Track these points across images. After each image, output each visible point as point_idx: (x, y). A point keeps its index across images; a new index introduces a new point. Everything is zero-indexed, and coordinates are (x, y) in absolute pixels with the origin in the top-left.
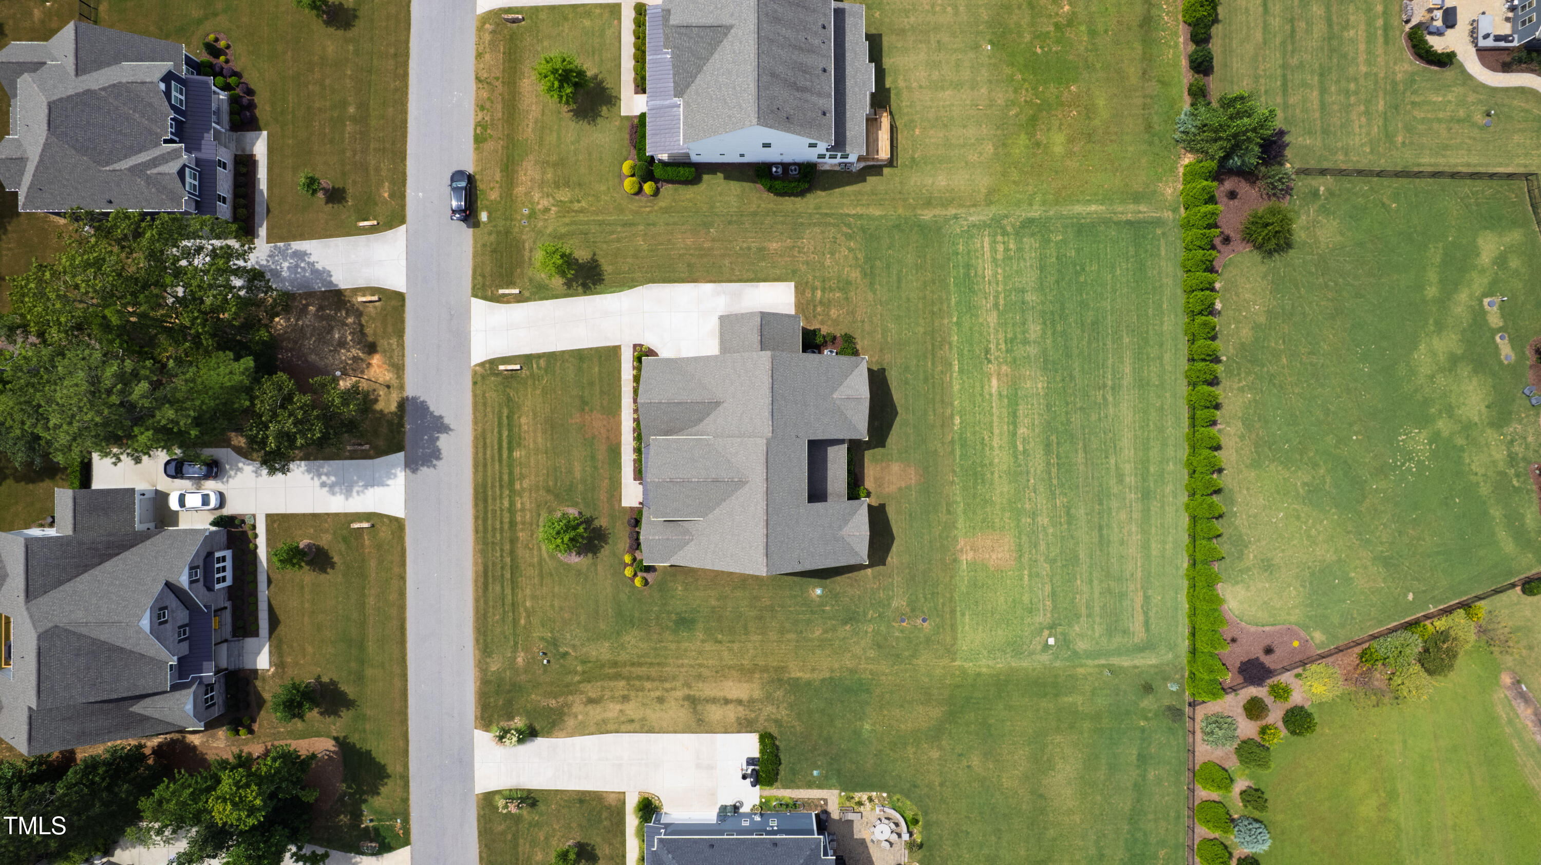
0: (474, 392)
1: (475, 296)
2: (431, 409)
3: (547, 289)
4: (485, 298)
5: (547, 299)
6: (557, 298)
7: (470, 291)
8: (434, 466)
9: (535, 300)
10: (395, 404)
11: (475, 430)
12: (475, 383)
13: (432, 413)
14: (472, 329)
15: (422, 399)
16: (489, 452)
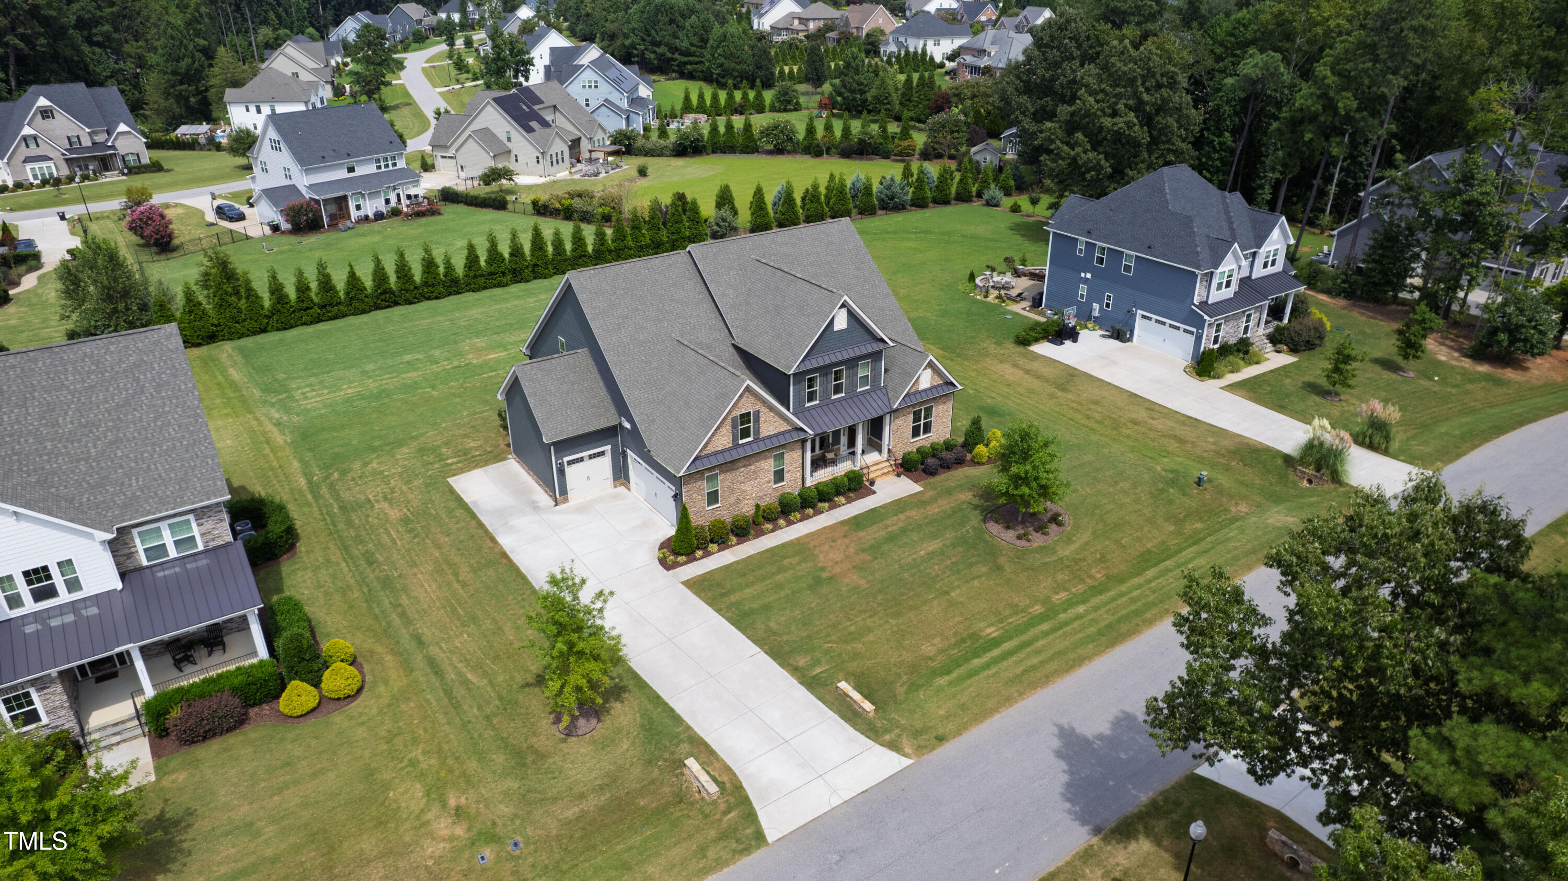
0: (958, 733)
1: (759, 837)
2: (1065, 778)
3: (651, 721)
4: (751, 816)
5: (672, 710)
6: (658, 697)
7: (757, 855)
9: (689, 728)
10: (1133, 846)
11: (1021, 694)
12: (941, 739)
13: (1071, 773)
14: (835, 802)
15: (1067, 805)
16: (1035, 661)
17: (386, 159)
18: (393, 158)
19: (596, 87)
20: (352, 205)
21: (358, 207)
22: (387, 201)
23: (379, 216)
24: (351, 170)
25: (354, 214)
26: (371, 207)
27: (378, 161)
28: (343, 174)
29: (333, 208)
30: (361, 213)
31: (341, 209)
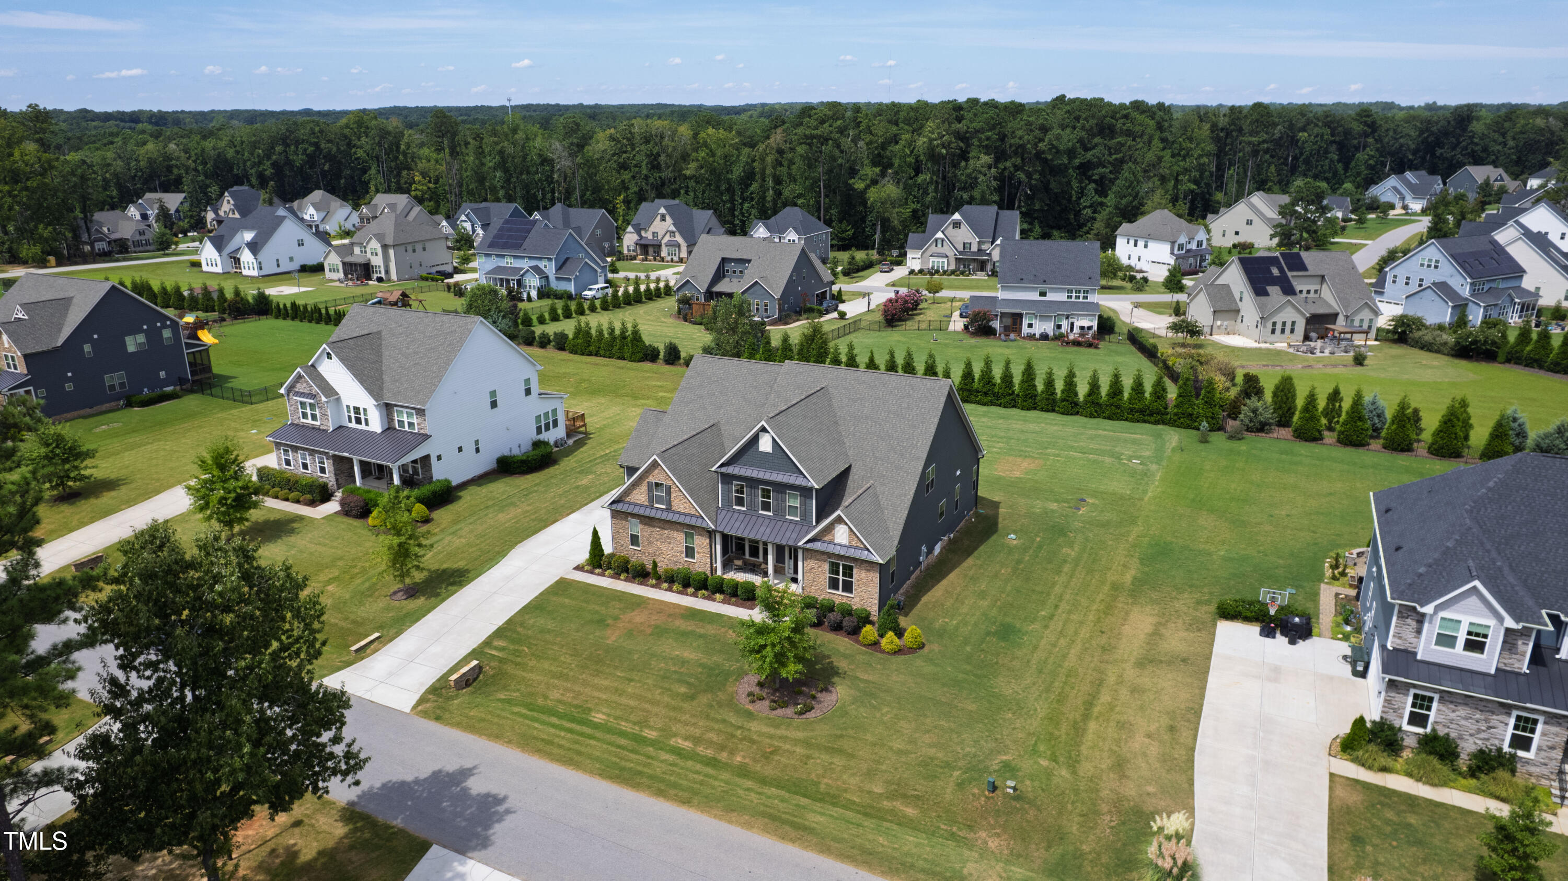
0: (448, 724)
5: (424, 616)
8: (508, 812)
9: (410, 627)
12: (438, 718)
13: (416, 781)
14: (360, 694)
17: (1078, 291)
18: (1086, 292)
19: (1436, 267)
20: (1025, 322)
21: (1030, 326)
22: (1059, 327)
23: (1044, 337)
24: (1043, 294)
25: (1025, 330)
26: (1042, 327)
27: (1070, 291)
28: (1035, 296)
29: (1008, 321)
30: (1031, 331)
31: (1014, 323)
